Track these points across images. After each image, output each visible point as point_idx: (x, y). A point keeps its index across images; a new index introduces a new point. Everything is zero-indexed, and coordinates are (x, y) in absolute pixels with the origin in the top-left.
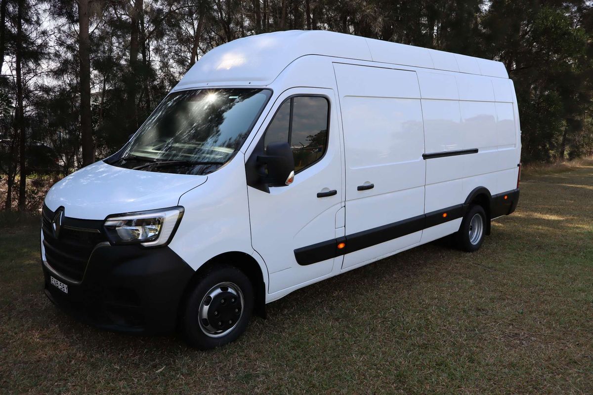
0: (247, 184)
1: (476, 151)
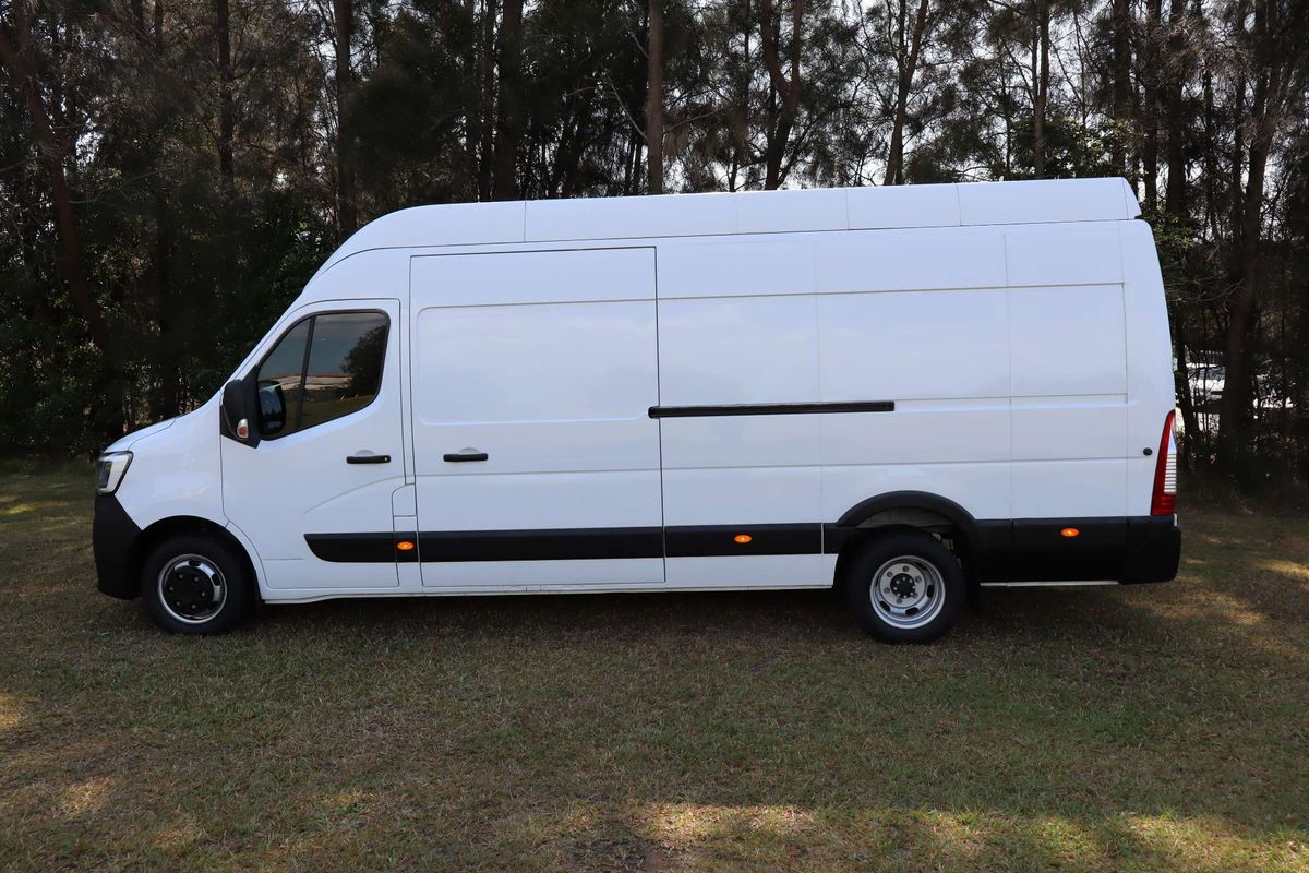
0: (222, 433)
1: (888, 406)
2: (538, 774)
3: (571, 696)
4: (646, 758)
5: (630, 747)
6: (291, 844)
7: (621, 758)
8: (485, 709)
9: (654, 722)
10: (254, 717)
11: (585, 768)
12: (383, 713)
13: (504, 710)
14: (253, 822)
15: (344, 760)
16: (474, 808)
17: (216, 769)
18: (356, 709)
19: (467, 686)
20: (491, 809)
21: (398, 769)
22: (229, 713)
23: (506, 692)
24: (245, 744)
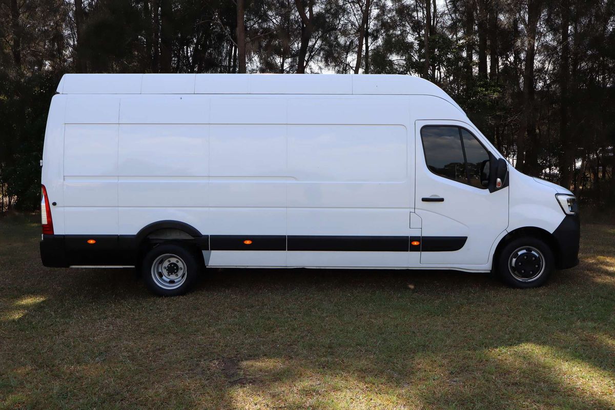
2: (182, 338)
3: (198, 309)
4: (229, 330)
5: (223, 326)
6: (74, 368)
7: (219, 331)
8: (159, 317)
9: (235, 317)
10: (52, 325)
11: (203, 335)
12: (112, 320)
13: (168, 316)
14: (57, 362)
15: (96, 338)
16: (154, 351)
17: (37, 345)
18: (99, 319)
19: (151, 308)
20: (161, 351)
21: (120, 340)
22: (40, 324)
23: (168, 309)
24: (50, 335)
